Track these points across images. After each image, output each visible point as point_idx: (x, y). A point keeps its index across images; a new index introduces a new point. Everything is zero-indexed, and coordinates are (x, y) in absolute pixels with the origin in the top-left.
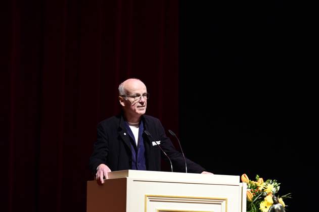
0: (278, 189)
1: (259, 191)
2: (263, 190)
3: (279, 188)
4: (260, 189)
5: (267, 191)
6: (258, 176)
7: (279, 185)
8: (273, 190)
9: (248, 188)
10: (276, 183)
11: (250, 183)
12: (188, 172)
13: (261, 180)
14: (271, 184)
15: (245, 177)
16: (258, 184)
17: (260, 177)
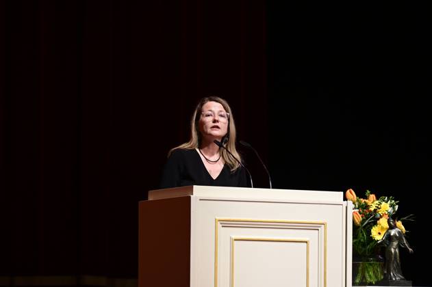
0: (396, 209)
1: (370, 211)
2: (375, 210)
3: (397, 207)
4: (372, 209)
5: (380, 212)
6: (368, 192)
7: (397, 204)
8: (389, 211)
9: (355, 208)
10: (393, 201)
11: (358, 201)
12: (273, 188)
13: (372, 197)
14: (387, 202)
15: (351, 194)
16: (369, 202)
17: (371, 193)
